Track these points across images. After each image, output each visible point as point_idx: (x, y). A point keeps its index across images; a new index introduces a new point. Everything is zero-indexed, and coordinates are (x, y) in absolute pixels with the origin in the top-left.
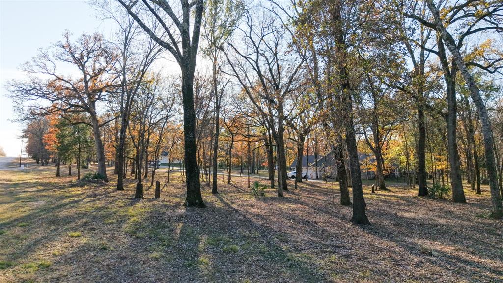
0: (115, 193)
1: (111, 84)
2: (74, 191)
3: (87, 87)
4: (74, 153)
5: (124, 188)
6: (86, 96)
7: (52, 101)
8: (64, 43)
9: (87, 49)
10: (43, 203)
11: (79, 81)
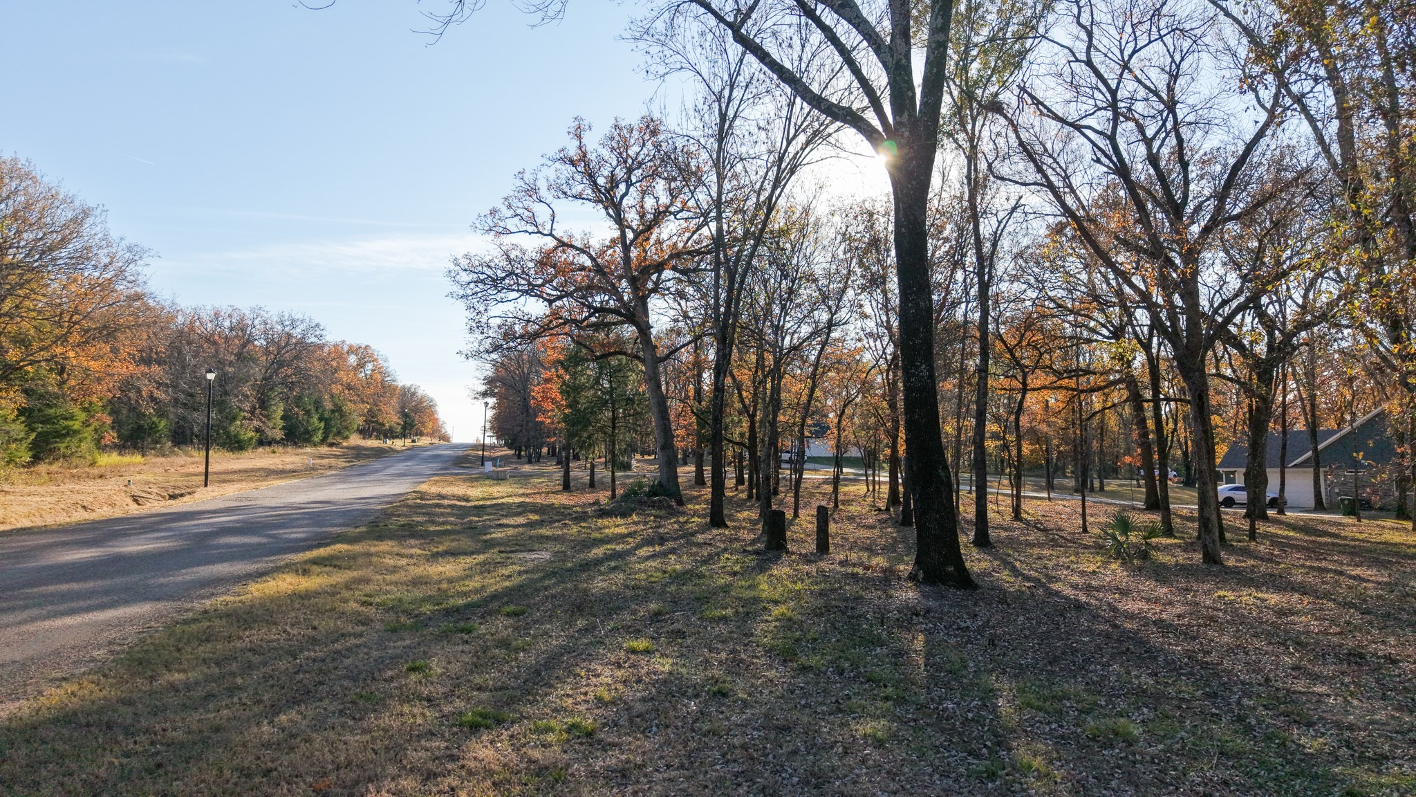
0: (708, 536)
1: (684, 247)
2: (608, 527)
3: (627, 259)
4: (602, 430)
5: (728, 523)
6: (624, 283)
7: (550, 302)
8: (573, 152)
9: (625, 162)
10: (546, 555)
11: (609, 247)
